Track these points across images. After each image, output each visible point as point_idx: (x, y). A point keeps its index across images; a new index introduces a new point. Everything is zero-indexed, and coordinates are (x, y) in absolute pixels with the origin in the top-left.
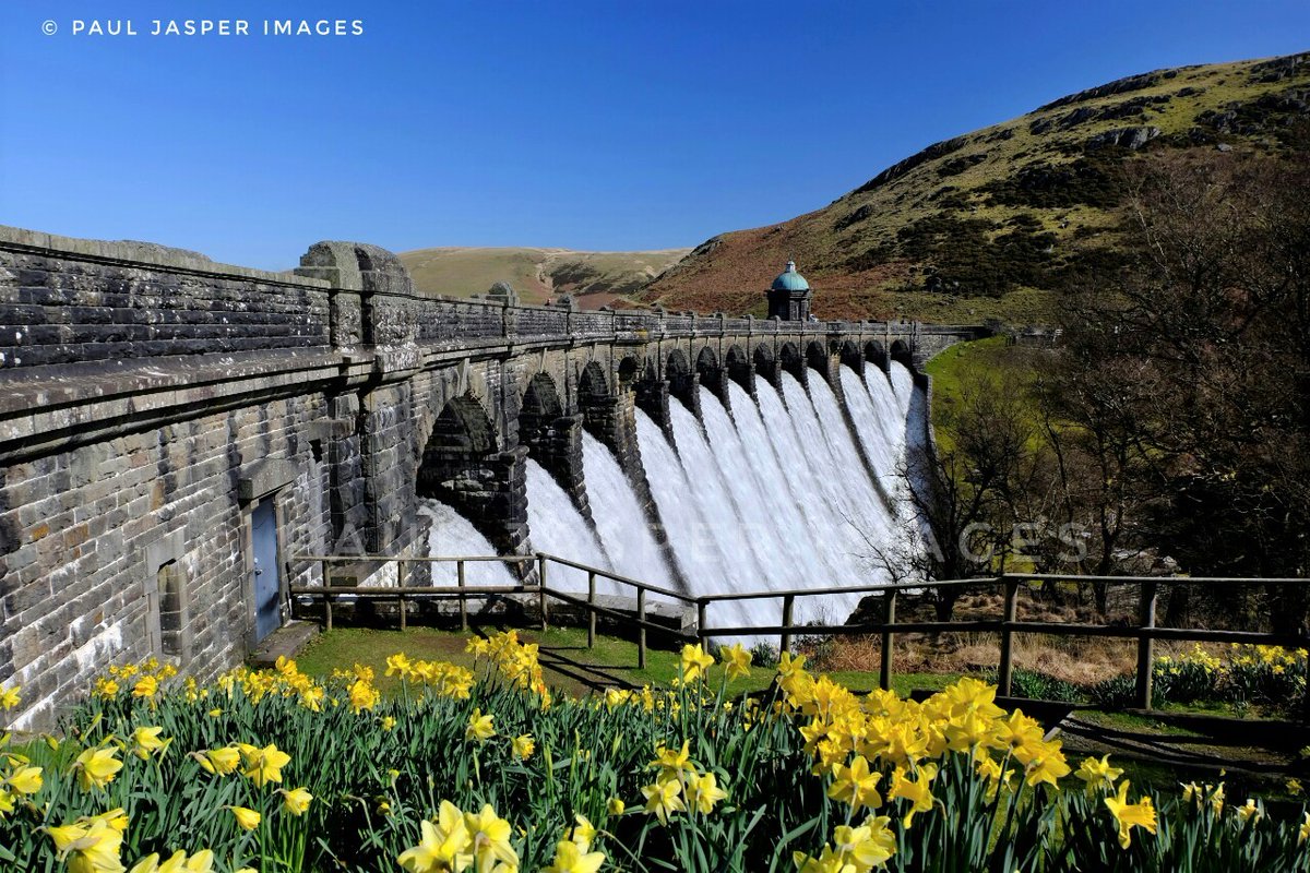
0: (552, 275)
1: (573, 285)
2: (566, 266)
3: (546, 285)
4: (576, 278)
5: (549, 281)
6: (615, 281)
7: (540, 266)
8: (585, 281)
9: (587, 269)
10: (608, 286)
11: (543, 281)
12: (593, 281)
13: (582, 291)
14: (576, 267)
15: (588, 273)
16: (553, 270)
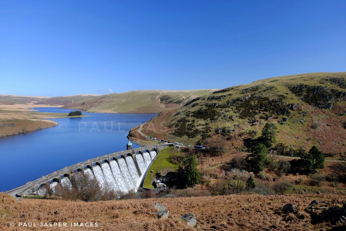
0: (160, 98)
1: (165, 101)
2: (164, 96)
3: (159, 101)
4: (166, 99)
5: (160, 100)
6: (175, 100)
7: (158, 96)
8: (168, 100)
9: (169, 97)
10: (173, 101)
11: (158, 100)
12: (170, 100)
13: (167, 103)
14: (166, 96)
15: (169, 98)
16: (161, 97)
